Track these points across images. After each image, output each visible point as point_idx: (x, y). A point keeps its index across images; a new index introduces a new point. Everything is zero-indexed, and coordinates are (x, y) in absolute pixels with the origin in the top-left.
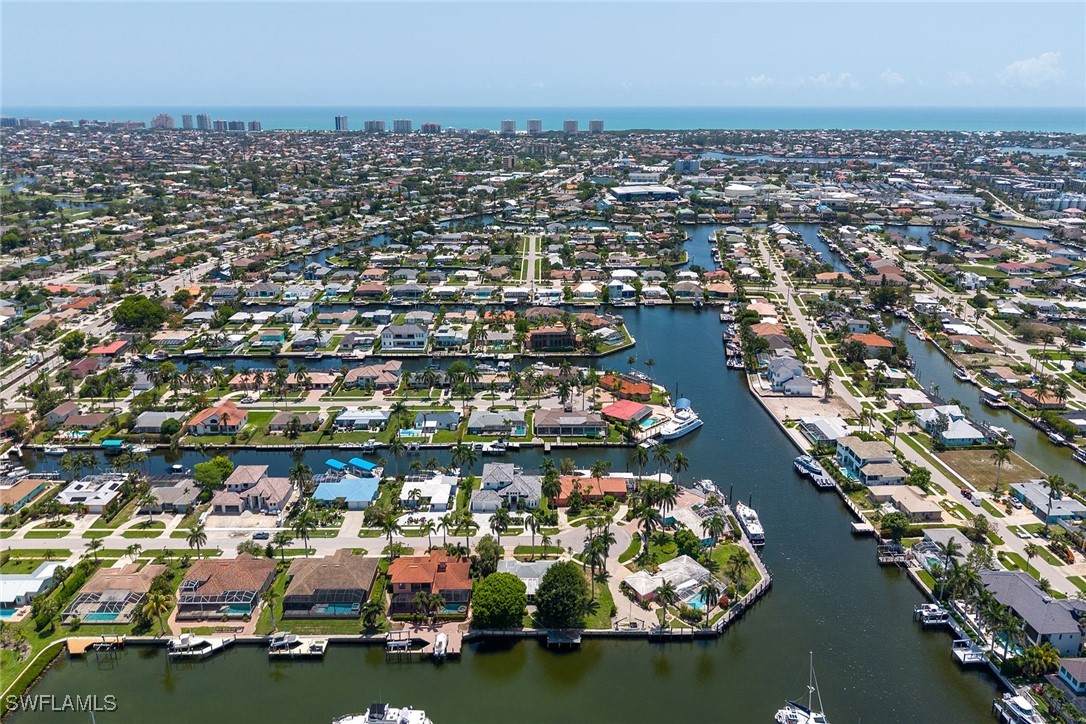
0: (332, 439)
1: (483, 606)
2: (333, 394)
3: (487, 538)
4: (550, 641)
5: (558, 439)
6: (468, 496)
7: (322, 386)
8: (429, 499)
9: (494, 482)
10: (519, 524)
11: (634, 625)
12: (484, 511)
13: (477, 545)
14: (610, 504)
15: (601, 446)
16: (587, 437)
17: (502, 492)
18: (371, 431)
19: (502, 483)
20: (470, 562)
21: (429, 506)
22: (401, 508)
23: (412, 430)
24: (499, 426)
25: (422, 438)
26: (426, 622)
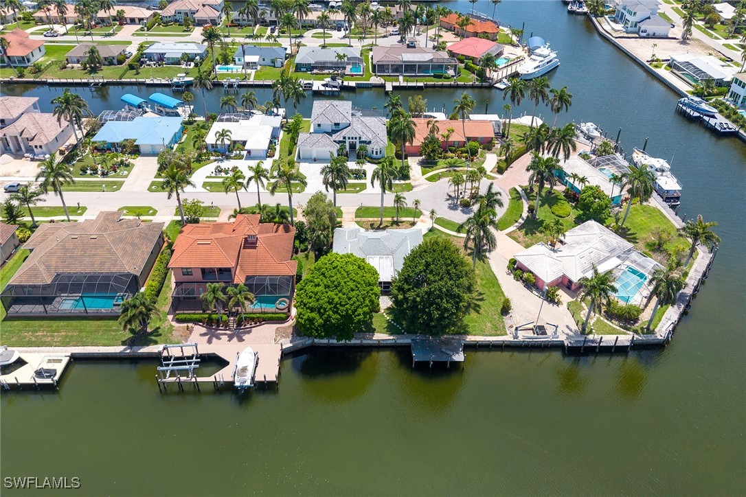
0: (138, 73)
1: (312, 310)
2: (148, 30)
3: (319, 198)
4: (417, 356)
5: (401, 78)
6: (294, 141)
7: (137, 21)
8: (244, 143)
9: (328, 124)
10: (360, 178)
11: (541, 330)
12: (315, 160)
13: (305, 206)
14: (474, 153)
15: (450, 87)
16: (435, 76)
17: (338, 137)
18: (183, 66)
19: (337, 124)
20: (294, 231)
21: (245, 153)
22: (208, 154)
23: (231, 66)
24: (332, 63)
25: (242, 74)
26: (226, 325)
